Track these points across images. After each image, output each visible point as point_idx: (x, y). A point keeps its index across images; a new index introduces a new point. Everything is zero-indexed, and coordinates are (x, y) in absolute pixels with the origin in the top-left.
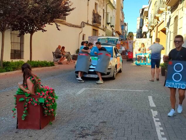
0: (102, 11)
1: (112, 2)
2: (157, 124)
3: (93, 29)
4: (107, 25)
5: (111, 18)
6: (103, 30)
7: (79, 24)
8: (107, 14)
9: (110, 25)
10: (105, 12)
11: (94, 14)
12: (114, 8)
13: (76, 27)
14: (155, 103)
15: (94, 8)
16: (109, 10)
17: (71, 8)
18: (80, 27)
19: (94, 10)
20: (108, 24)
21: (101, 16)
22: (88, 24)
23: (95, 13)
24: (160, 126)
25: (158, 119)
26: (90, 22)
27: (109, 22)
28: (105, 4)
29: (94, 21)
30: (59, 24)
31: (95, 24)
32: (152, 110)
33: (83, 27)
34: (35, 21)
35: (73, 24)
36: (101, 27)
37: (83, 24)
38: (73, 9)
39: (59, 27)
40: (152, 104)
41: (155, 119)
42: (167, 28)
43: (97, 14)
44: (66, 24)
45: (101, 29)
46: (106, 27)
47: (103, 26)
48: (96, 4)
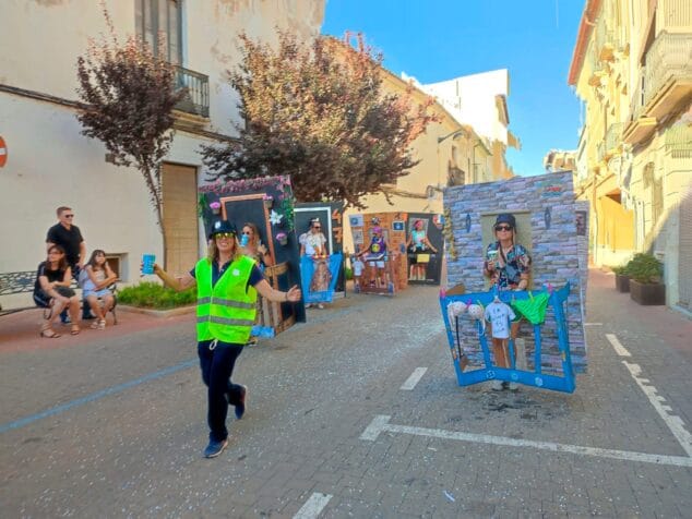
0: (465, 161)
1: (484, 142)
2: (649, 391)
7: (423, 192)
8: (475, 167)
10: (472, 162)
11: (450, 168)
12: (487, 152)
13: (416, 196)
14: (628, 349)
15: (450, 157)
16: (479, 157)
17: (414, 160)
18: (425, 198)
19: (450, 162)
21: (463, 173)
22: (438, 190)
23: (453, 166)
24: (657, 394)
25: (647, 381)
28: (471, 147)
29: (451, 183)
32: (624, 362)
33: (431, 196)
34: (347, 191)
35: (409, 191)
37: (431, 191)
38: (417, 163)
39: (391, 200)
40: (622, 351)
41: (639, 381)
42: (623, 188)
43: (456, 168)
44: (396, 193)
48: (454, 148)
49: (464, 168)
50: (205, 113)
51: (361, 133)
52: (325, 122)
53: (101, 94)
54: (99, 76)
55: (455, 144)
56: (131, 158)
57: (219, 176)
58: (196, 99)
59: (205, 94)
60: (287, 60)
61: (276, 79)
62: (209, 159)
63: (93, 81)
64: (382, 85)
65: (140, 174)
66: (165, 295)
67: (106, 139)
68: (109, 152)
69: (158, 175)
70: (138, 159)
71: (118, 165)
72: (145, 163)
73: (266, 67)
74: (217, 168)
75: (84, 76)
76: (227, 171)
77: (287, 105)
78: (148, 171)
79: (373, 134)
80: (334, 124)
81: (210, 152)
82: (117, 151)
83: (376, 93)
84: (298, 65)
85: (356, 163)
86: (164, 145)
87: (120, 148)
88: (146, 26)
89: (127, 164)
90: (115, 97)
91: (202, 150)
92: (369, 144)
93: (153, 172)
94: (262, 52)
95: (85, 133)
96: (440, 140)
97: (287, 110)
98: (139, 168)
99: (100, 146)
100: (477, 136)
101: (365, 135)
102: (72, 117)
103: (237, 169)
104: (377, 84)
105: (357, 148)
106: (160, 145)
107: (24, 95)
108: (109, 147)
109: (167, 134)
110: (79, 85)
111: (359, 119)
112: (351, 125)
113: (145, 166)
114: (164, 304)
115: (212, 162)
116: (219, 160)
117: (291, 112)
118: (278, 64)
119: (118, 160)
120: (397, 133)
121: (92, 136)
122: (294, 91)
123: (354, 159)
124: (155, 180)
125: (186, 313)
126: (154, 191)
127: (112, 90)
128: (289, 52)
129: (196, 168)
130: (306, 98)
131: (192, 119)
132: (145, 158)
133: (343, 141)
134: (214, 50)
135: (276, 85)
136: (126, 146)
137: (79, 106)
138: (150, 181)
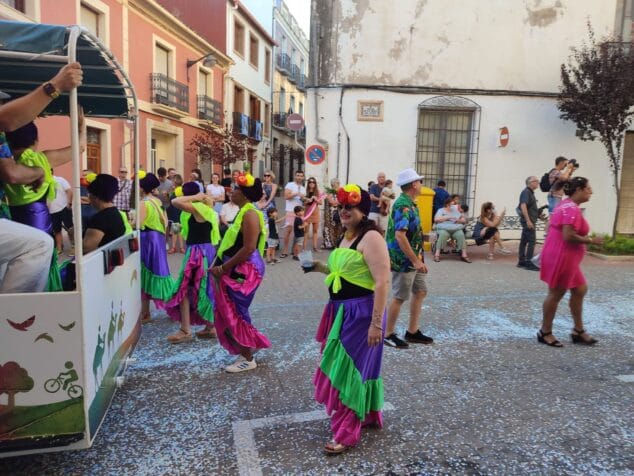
53: (578, 86)
54: (577, 74)
56: (596, 133)
63: (572, 78)
65: (603, 145)
66: (612, 244)
67: (578, 120)
68: (579, 130)
69: (618, 146)
70: (602, 134)
71: (585, 140)
72: (608, 137)
75: (565, 76)
78: (610, 143)
82: (586, 129)
86: (626, 121)
87: (588, 126)
88: (627, 14)
89: (592, 138)
90: (589, 86)
93: (614, 143)
95: (562, 117)
98: (602, 141)
99: (573, 126)
102: (553, 105)
106: (622, 120)
107: (522, 96)
108: (579, 126)
109: (632, 109)
110: (561, 83)
113: (608, 139)
114: (610, 251)
119: (586, 136)
121: (567, 119)
124: (615, 150)
125: (629, 260)
126: (613, 159)
127: (587, 82)
132: (608, 132)
136: (593, 124)
137: (559, 96)
138: (610, 151)
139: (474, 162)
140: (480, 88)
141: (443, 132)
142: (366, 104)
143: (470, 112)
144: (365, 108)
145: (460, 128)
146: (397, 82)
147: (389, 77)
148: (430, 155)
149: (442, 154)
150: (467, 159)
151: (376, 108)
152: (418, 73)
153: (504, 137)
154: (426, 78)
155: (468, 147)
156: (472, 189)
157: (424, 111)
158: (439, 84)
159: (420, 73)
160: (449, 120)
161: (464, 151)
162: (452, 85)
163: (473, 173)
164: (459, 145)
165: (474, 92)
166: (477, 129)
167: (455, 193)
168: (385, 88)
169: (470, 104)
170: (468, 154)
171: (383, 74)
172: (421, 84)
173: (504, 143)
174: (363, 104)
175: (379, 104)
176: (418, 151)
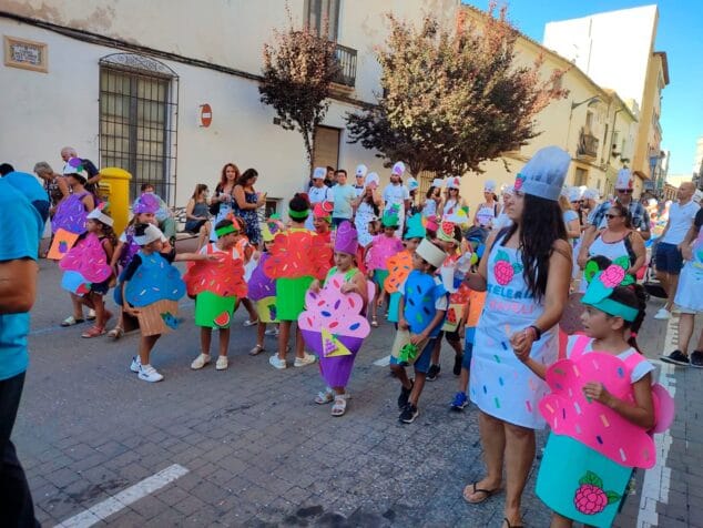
0: (602, 128)
1: (630, 107)
3: (578, 168)
4: (612, 158)
5: (624, 141)
6: (601, 169)
8: (615, 134)
9: (619, 157)
10: (610, 129)
11: (582, 136)
12: (633, 118)
15: (584, 123)
16: (621, 124)
17: (535, 131)
19: (582, 128)
20: (615, 155)
21: (597, 141)
23: (586, 133)
26: (573, 153)
27: (617, 150)
28: (612, 113)
29: (581, 151)
30: (509, 160)
31: (582, 157)
34: (468, 157)
36: (598, 162)
38: (539, 134)
39: (509, 167)
43: (590, 135)
44: (519, 159)
45: (596, 167)
46: (608, 163)
47: (602, 160)
48: (589, 115)
49: (599, 135)
50: (352, 83)
51: (486, 105)
52: (453, 96)
53: (279, 72)
55: (591, 110)
56: (295, 123)
57: (358, 139)
58: (346, 72)
59: (353, 67)
60: (428, 38)
61: (415, 56)
62: (352, 125)
63: (274, 64)
64: (514, 59)
65: (301, 135)
67: (277, 107)
68: (279, 117)
69: (313, 138)
70: (300, 124)
71: (286, 128)
72: (305, 128)
73: (408, 45)
74: (357, 132)
76: (366, 135)
77: (423, 80)
78: (307, 134)
79: (498, 107)
80: (462, 98)
81: (353, 118)
82: (285, 117)
83: (506, 67)
84: (436, 42)
85: (478, 133)
86: (320, 114)
87: (288, 115)
88: (312, 8)
89: (292, 128)
91: (347, 116)
92: (493, 115)
94: (406, 29)
96: (574, 106)
97: (421, 84)
98: (301, 131)
99: (273, 112)
100: (620, 101)
101: (490, 107)
103: (374, 134)
104: (509, 57)
105: (480, 119)
106: (317, 113)
107: (222, 71)
108: (280, 113)
109: (322, 103)
111: (486, 92)
112: (477, 98)
113: (304, 130)
115: (355, 127)
116: (360, 126)
117: (425, 86)
118: (419, 43)
119: (286, 125)
120: (522, 105)
121: (267, 103)
122: (429, 66)
123: (475, 129)
124: (311, 141)
126: (309, 150)
128: (431, 32)
129: (339, 130)
130: (440, 74)
131: (341, 89)
132: (305, 123)
133: (467, 113)
134: (364, 26)
135: (415, 61)
136: (292, 113)
137: (260, 79)
138: (307, 143)
139: (173, 142)
140: (177, 53)
141: (133, 99)
142: (19, 44)
143: (166, 81)
144: (17, 49)
145: (155, 98)
146: (66, 22)
147: (55, 12)
148: (119, 127)
149: (133, 127)
150: (165, 138)
151: (35, 53)
152: (96, 15)
153: (206, 115)
154: (107, 25)
155: (165, 123)
156: (173, 173)
157: (106, 69)
158: (126, 38)
159: (98, 16)
160: (141, 85)
161: (160, 127)
162: (143, 43)
163: (173, 155)
164: (154, 118)
165: (170, 56)
166: (175, 101)
167: (153, 177)
168: (48, 26)
169: (165, 71)
170: (165, 130)
171: (43, 5)
172: (103, 34)
173: (206, 122)
174: (13, 43)
175: (40, 47)
176: (101, 120)
